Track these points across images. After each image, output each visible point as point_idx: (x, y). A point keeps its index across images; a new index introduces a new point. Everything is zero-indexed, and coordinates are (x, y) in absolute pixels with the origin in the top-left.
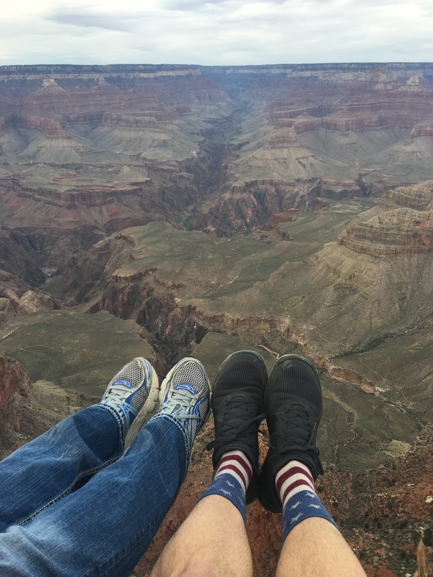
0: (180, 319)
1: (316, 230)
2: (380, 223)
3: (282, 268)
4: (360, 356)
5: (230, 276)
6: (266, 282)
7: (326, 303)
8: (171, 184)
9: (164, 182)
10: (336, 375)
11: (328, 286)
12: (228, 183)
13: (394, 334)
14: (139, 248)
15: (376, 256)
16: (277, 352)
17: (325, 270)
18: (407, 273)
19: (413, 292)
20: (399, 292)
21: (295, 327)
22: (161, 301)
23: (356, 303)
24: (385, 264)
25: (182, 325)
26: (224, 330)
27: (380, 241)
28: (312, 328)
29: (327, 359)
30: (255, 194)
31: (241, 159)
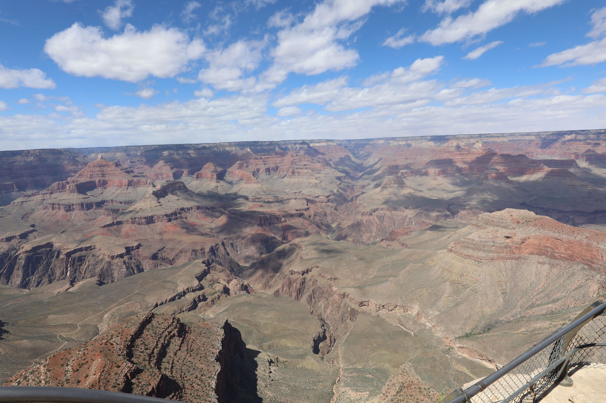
0: (338, 303)
1: (427, 241)
2: (479, 237)
3: (408, 268)
4: (479, 338)
5: (371, 273)
6: (397, 278)
7: (445, 295)
8: (321, 210)
9: (317, 209)
10: (461, 352)
11: (444, 282)
12: (358, 209)
13: (502, 321)
14: (306, 252)
15: (479, 261)
16: (411, 331)
17: (440, 270)
18: (505, 274)
19: (512, 288)
20: (501, 288)
21: (423, 312)
22: (323, 289)
23: (469, 296)
24: (486, 266)
25: (339, 307)
26: (370, 312)
27: (481, 250)
28: (437, 313)
29: (453, 338)
30: (377, 216)
31: (366, 194)
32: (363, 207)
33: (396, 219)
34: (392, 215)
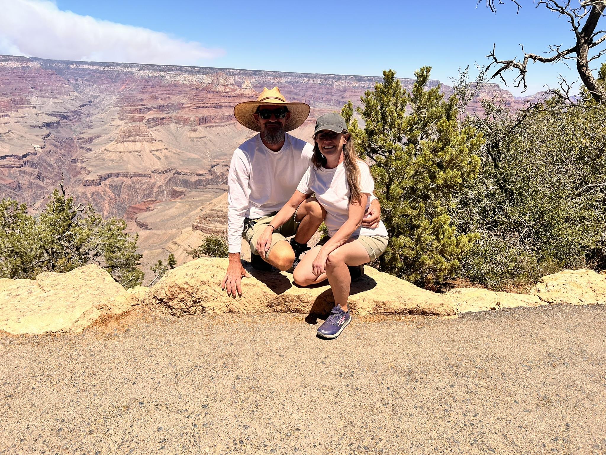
9: (2, 179)
12: (80, 176)
17: (184, 254)
30: (111, 186)
31: (92, 152)
32: (86, 172)
33: (140, 189)
34: (133, 182)
